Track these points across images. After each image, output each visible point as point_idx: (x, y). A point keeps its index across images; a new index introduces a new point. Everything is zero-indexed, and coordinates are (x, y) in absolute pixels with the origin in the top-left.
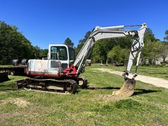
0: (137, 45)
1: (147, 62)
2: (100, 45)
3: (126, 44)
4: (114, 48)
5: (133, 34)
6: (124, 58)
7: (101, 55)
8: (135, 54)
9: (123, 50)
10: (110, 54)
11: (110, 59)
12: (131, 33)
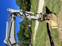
0: (21, 13)
1: (30, 23)
2: (23, 41)
3: (24, 30)
4: (25, 35)
5: (13, 15)
6: (29, 31)
7: (28, 40)
8: (27, 15)
9: (26, 31)
10: (27, 36)
11: (29, 36)
12: (13, 17)
